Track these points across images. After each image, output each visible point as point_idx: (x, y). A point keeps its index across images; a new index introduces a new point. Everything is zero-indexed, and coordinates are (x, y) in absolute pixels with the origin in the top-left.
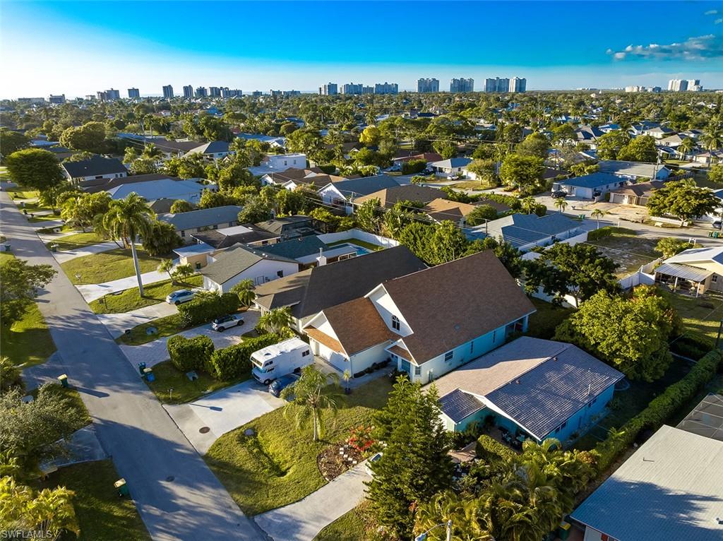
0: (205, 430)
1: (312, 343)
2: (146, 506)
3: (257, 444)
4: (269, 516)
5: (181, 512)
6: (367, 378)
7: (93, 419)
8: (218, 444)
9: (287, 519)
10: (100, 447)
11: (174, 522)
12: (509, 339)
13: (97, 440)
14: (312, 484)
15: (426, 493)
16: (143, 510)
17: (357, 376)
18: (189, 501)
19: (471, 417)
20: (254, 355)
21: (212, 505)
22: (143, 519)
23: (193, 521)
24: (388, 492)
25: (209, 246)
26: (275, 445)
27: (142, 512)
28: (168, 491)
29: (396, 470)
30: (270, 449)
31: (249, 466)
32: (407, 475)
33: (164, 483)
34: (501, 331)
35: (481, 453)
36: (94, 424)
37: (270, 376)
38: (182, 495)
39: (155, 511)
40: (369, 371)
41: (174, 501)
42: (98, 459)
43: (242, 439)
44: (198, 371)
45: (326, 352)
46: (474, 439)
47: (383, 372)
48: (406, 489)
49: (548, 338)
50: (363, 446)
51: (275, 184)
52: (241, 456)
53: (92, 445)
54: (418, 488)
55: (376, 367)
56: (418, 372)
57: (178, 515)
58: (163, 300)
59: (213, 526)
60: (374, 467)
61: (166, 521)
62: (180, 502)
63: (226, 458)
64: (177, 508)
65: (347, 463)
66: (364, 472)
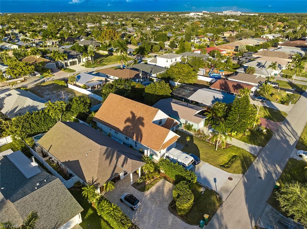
0: (230, 179)
2: (275, 178)
4: (253, 153)
5: (269, 169)
7: (253, 227)
8: (234, 172)
9: (251, 150)
10: (265, 211)
11: (273, 169)
13: (263, 214)
16: (276, 178)
18: (263, 169)
21: (260, 164)
22: (279, 178)
23: (269, 166)
27: (277, 179)
28: (265, 176)
33: (263, 178)
36: (256, 223)
38: (263, 172)
39: (274, 175)
41: (267, 173)
42: (271, 206)
53: (267, 215)
57: (270, 170)
59: (266, 161)
61: (274, 171)
62: (266, 171)
64: (268, 171)
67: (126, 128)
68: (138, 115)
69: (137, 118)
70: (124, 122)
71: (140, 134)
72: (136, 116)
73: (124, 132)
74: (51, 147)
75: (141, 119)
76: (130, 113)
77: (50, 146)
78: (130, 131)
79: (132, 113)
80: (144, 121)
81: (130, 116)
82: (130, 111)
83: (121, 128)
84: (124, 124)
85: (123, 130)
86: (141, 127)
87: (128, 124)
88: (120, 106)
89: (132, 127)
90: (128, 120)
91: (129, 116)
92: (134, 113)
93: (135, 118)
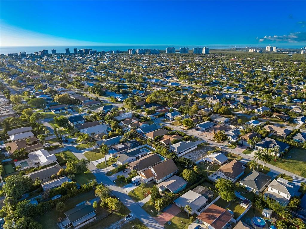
0: (127, 191)
1: (141, 176)
3: (134, 193)
6: (150, 182)
8: (129, 193)
12: (173, 175)
14: (143, 198)
15: (157, 198)
17: (148, 182)
19: (164, 189)
20: (132, 179)
24: (153, 199)
25: (116, 151)
26: (137, 193)
29: (154, 196)
30: (136, 194)
31: (134, 196)
32: (155, 196)
34: (172, 174)
35: (165, 194)
37: (135, 182)
40: (150, 181)
43: (132, 192)
44: (122, 181)
45: (143, 178)
46: (164, 192)
47: (152, 181)
48: (155, 198)
49: (178, 176)
50: (149, 193)
51: (125, 124)
52: (133, 195)
54: (156, 198)
55: (151, 180)
56: (158, 182)
58: (110, 166)
60: (151, 196)
63: (131, 195)
65: (147, 195)
66: (150, 196)
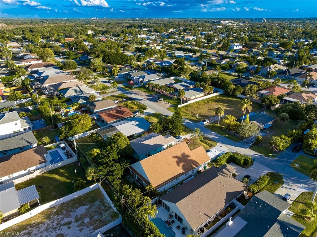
67: (184, 167)
68: (179, 155)
69: (181, 157)
70: (178, 167)
71: (194, 162)
72: (179, 156)
73: (186, 171)
74: (206, 215)
75: (184, 155)
76: (173, 158)
77: (204, 215)
78: (188, 167)
79: (174, 157)
80: (187, 154)
81: (176, 159)
82: (171, 157)
83: (182, 171)
84: (179, 168)
85: (184, 171)
86: (189, 158)
87: (181, 164)
88: (162, 161)
89: (186, 164)
90: (178, 163)
91: (175, 161)
92: (175, 156)
93: (180, 158)
